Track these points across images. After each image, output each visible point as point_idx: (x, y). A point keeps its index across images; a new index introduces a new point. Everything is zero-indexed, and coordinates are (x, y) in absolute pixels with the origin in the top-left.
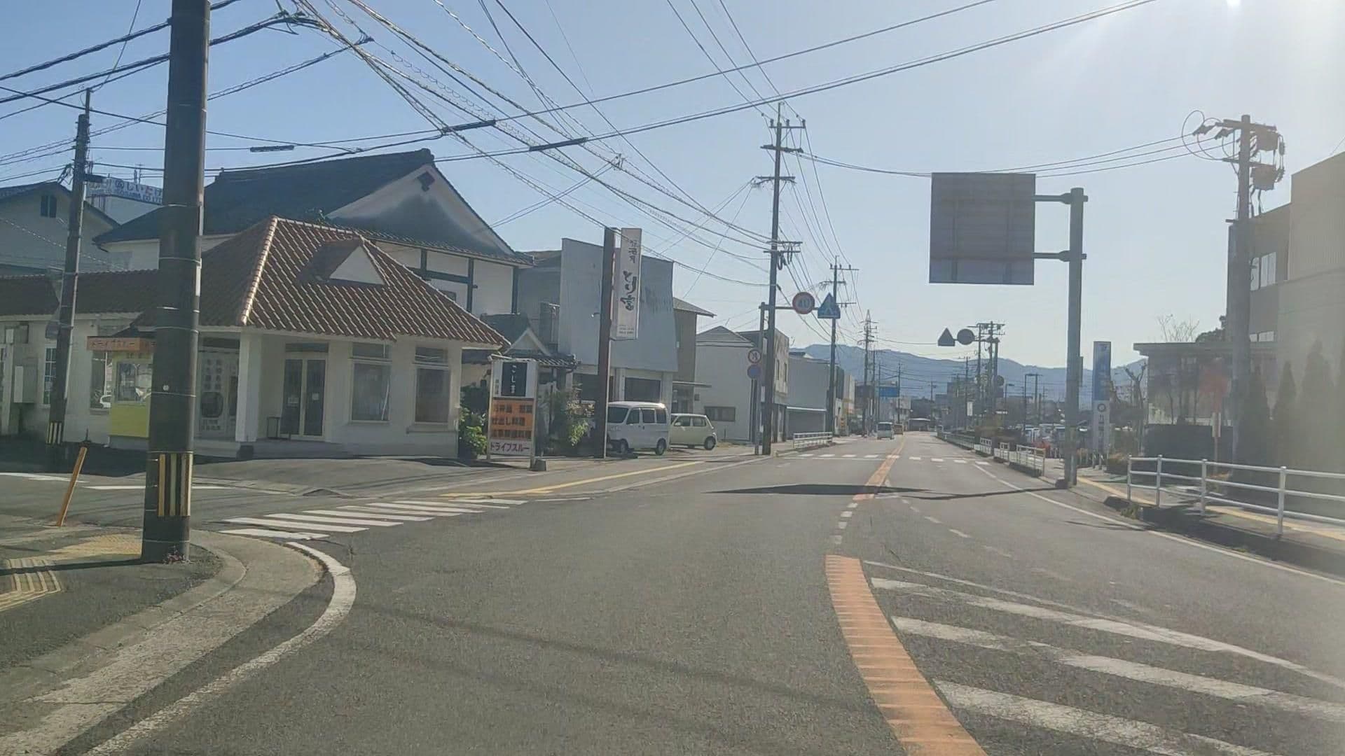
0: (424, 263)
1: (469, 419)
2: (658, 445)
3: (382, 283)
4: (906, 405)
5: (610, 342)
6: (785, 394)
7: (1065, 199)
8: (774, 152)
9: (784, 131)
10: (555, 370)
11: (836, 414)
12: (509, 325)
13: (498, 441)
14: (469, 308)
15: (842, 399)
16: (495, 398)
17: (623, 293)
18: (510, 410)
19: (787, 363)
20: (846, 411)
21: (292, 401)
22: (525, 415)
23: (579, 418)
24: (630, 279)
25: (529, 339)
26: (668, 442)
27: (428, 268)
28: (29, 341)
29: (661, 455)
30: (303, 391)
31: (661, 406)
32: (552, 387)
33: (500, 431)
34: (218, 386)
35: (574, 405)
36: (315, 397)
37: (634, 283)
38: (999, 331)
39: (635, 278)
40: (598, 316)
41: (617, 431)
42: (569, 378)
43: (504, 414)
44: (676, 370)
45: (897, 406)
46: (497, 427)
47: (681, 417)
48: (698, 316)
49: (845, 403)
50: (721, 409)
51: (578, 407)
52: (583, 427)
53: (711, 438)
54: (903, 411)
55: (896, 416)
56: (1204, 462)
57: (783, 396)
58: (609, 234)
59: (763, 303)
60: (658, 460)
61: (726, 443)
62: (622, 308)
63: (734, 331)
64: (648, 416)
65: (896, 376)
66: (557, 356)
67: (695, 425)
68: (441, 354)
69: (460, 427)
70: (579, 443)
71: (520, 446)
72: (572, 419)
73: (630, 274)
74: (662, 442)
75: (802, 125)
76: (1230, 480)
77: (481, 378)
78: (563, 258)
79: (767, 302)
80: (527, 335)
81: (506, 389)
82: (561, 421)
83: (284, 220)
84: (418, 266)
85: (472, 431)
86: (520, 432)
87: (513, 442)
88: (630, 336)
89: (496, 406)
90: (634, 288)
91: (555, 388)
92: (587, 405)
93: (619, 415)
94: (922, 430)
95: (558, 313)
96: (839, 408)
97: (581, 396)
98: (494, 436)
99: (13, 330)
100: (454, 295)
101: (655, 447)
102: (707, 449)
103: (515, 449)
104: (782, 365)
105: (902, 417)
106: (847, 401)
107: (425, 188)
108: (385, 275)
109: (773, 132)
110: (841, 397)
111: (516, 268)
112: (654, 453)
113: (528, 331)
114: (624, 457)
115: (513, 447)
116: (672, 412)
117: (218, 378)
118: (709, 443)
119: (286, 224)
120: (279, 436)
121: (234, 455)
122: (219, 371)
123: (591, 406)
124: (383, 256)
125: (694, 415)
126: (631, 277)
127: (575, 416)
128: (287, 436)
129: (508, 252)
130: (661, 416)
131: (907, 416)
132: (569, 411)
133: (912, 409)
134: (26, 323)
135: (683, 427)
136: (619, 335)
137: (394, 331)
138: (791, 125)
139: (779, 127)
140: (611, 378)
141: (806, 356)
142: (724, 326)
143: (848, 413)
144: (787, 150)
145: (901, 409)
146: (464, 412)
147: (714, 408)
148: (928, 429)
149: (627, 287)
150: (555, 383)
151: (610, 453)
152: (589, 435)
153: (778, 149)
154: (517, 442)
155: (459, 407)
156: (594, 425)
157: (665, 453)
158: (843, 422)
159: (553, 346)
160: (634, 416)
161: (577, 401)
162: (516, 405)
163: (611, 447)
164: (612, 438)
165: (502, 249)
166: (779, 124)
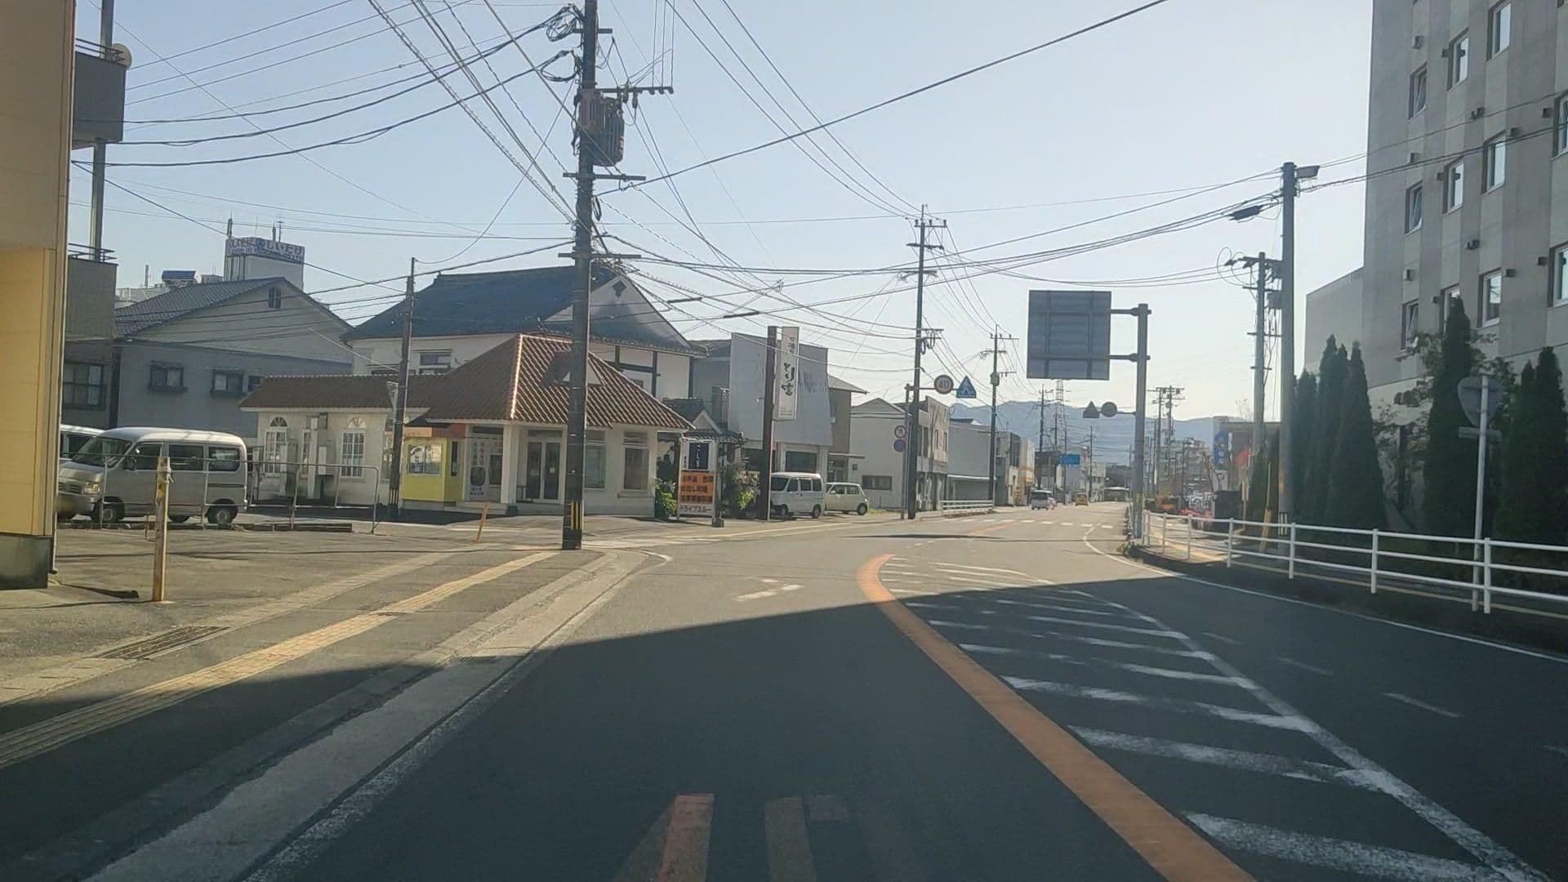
0: (617, 358)
1: (662, 487)
2: (814, 510)
3: (599, 383)
4: (1100, 472)
5: (773, 422)
6: (946, 463)
7: (1133, 312)
8: (919, 248)
9: (926, 229)
10: (726, 445)
11: (1011, 483)
12: (686, 409)
13: (686, 504)
14: (654, 393)
15: (1017, 466)
16: (684, 471)
17: (784, 381)
18: (695, 480)
19: (947, 432)
20: (1023, 479)
21: (534, 473)
22: (707, 484)
23: (745, 487)
24: (789, 369)
25: (704, 420)
26: (823, 509)
27: (621, 361)
28: (329, 427)
29: (816, 518)
30: (543, 465)
31: (818, 476)
32: (723, 461)
33: (688, 496)
34: (482, 463)
35: (742, 476)
36: (552, 470)
37: (793, 374)
38: (1178, 395)
39: (793, 369)
40: (763, 400)
41: (780, 498)
42: (738, 452)
43: (690, 483)
44: (831, 444)
45: (1089, 473)
46: (686, 494)
47: (836, 486)
48: (852, 393)
49: (1023, 471)
50: (878, 478)
51: (746, 477)
52: (750, 494)
53: (864, 505)
54: (1097, 479)
55: (1088, 484)
56: (1231, 521)
57: (943, 465)
58: (772, 330)
59: (908, 385)
60: (815, 522)
61: (880, 510)
62: (783, 392)
63: (891, 402)
64: (806, 485)
65: (1087, 441)
66: (727, 434)
67: (849, 493)
68: (642, 437)
69: (656, 493)
70: (747, 509)
71: (704, 507)
72: (741, 488)
73: (789, 365)
74: (818, 507)
75: (943, 225)
76: (1242, 534)
77: (665, 453)
78: (732, 348)
79: (912, 384)
80: (702, 416)
81: (692, 464)
82: (731, 490)
83: (527, 336)
84: (613, 359)
85: (666, 496)
86: (703, 497)
87: (699, 505)
88: (789, 417)
89: (684, 477)
90: (793, 378)
91: (726, 461)
92: (752, 475)
93: (780, 483)
94: (1119, 501)
95: (728, 396)
96: (1014, 477)
97: (747, 468)
98: (683, 499)
99: (316, 419)
100: (641, 383)
101: (811, 511)
102: (860, 514)
103: (699, 511)
104: (941, 434)
105: (1096, 486)
106: (1025, 468)
107: (618, 294)
108: (601, 377)
109: (918, 230)
110: (1016, 464)
111: (692, 360)
112: (810, 517)
113: (704, 413)
114: (784, 520)
115: (698, 509)
116: (828, 481)
117: (482, 457)
118: (861, 509)
119: (529, 339)
120: (524, 499)
121: (504, 513)
122: (482, 451)
123: (756, 477)
124: (597, 360)
125: (848, 484)
126: (791, 367)
127: (743, 485)
128: (529, 500)
129: (685, 344)
130: (817, 485)
131: (1102, 484)
132: (738, 481)
133: (1107, 476)
134: (326, 414)
135: (837, 495)
136: (780, 416)
137: (611, 421)
138: (933, 224)
139: (923, 227)
140: (774, 452)
141: (974, 423)
142: (882, 398)
143: (1025, 482)
144: (930, 247)
145: (1095, 477)
146: (659, 481)
147: (872, 477)
148: (1127, 499)
149: (787, 376)
150: (726, 457)
151: (772, 516)
152: (755, 500)
153: (922, 246)
154: (702, 505)
155: (655, 478)
156: (759, 492)
157: (820, 517)
158: (1019, 491)
159: (723, 425)
160: (793, 485)
161: (744, 472)
162: (700, 476)
163: (773, 511)
164: (774, 504)
165: (681, 342)
166: (923, 224)
